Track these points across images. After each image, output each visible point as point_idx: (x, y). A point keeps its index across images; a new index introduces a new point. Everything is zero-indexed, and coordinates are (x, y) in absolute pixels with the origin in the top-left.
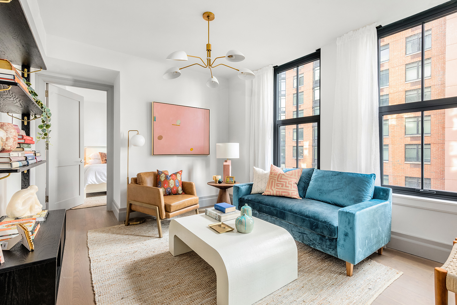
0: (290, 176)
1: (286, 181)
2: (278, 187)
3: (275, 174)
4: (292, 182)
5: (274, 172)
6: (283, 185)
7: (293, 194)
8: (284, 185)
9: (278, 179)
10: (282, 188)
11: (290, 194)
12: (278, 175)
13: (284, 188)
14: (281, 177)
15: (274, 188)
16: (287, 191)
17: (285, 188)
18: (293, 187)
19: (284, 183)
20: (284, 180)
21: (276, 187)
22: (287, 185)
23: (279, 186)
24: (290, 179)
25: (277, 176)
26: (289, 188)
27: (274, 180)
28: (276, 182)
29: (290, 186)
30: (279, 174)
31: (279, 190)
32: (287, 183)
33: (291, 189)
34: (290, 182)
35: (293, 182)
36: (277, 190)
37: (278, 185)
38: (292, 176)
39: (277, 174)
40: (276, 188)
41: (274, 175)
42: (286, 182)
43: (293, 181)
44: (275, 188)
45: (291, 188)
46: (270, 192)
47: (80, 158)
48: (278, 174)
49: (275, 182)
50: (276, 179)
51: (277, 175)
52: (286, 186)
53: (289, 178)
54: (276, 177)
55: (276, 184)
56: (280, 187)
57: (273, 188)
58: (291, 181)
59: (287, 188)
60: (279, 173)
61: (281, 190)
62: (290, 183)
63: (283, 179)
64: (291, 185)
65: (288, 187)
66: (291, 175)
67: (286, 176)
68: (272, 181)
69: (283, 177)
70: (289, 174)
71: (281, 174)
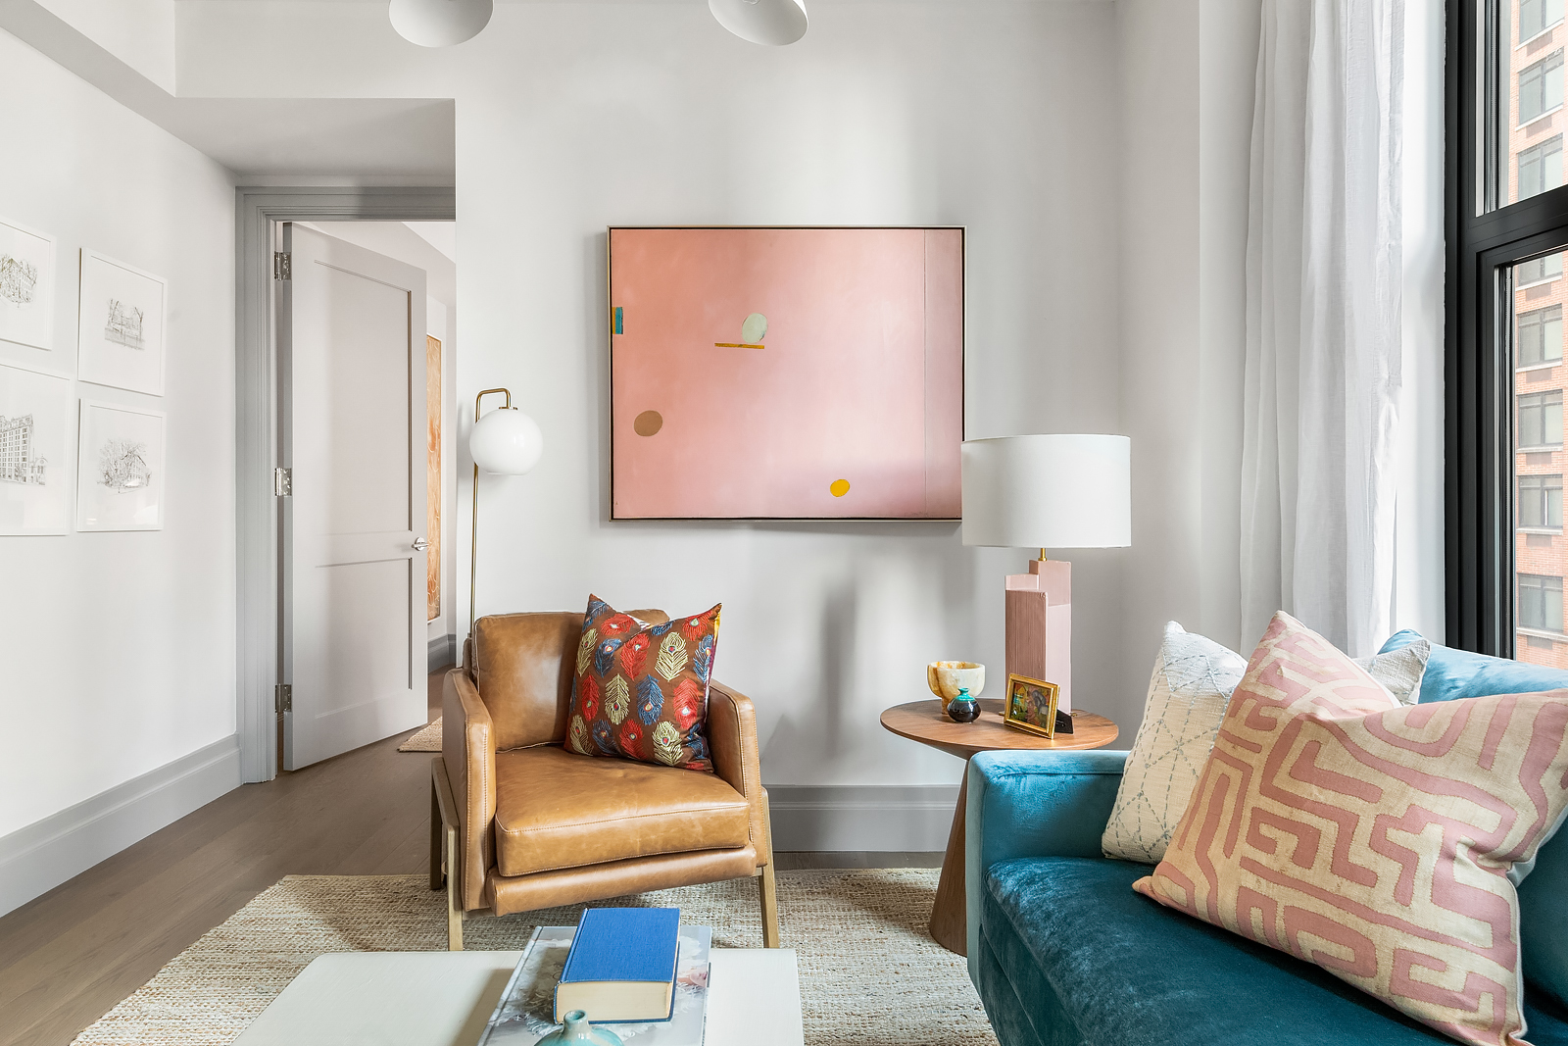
0: (1407, 758)
1: (1352, 803)
2: (1263, 858)
3: (1265, 712)
4: (1416, 830)
5: (1261, 691)
6: (1309, 841)
7: (1419, 973)
8: (1325, 851)
9: (1270, 770)
10: (1295, 872)
11: (1385, 966)
12: (1280, 729)
13: (1319, 875)
14: (1312, 751)
15: (1228, 850)
16: (1351, 920)
17: (1332, 883)
18: (1422, 891)
19: (1329, 829)
20: (1327, 797)
21: (1243, 848)
22: (1360, 854)
23: (1269, 846)
24: (1398, 798)
25: (1268, 739)
26: (1382, 898)
27: (1236, 776)
28: (1256, 800)
29: (1388, 870)
30: (1296, 724)
31: (1265, 888)
32: (1365, 828)
33: (1395, 911)
34: (1400, 824)
35: (1434, 833)
36: (1250, 880)
37: (1265, 830)
38: (1435, 767)
39: (1274, 713)
40: (1248, 864)
41: (1248, 723)
42: (1347, 824)
43: (1436, 819)
44: (1236, 858)
45: (1403, 895)
46: (1189, 885)
47: (410, 528)
48: (1284, 718)
49: (1241, 797)
50: (1258, 761)
51: (1270, 725)
52: (1342, 866)
53: (1387, 783)
54: (1256, 748)
55: (1247, 814)
56: (1280, 859)
57: (1216, 850)
58: (1412, 821)
59: (1354, 891)
60: (1299, 706)
61: (1285, 897)
62: (1395, 835)
63: (1329, 780)
64: (1408, 860)
65: (1368, 878)
66: (1436, 749)
67: (1358, 753)
68: (1224, 782)
69: (1323, 762)
70: (1412, 735)
71: (1312, 719)
